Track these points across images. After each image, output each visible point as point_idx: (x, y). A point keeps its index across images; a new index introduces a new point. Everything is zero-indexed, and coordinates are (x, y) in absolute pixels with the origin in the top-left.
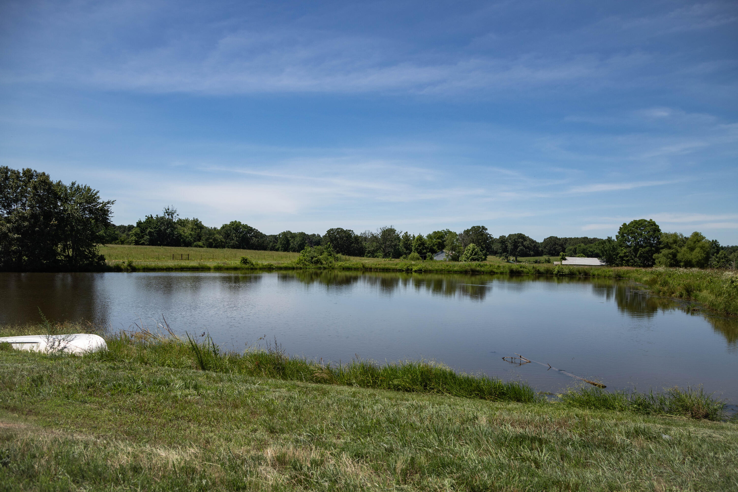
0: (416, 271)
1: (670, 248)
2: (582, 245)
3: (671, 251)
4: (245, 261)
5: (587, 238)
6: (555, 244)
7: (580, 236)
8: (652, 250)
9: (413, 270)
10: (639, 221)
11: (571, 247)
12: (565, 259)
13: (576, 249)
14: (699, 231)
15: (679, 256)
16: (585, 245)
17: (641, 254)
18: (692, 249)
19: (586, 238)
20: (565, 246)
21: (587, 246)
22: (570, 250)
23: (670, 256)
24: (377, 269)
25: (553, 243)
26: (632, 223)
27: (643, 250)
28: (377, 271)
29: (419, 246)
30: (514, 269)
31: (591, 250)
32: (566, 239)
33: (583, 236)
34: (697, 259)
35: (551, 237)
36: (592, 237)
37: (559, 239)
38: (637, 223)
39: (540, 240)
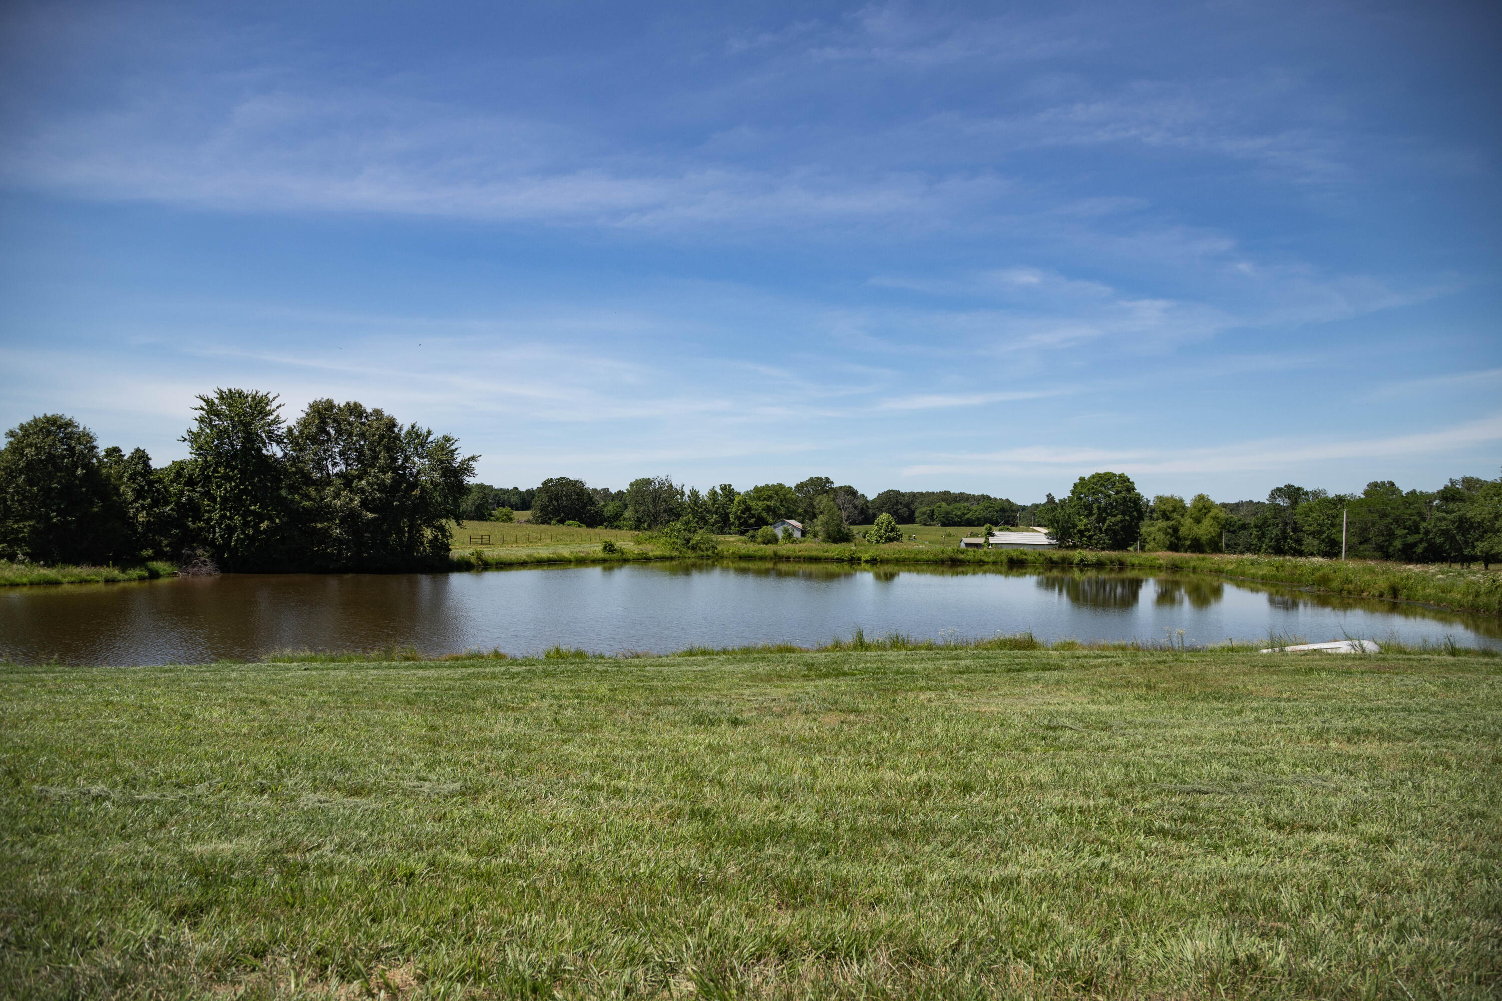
0: (867, 562)
1: (1168, 519)
2: (944, 504)
3: (1171, 523)
4: (609, 548)
5: (949, 493)
6: (897, 503)
7: (936, 490)
8: (1125, 520)
9: (863, 559)
10: (1105, 474)
11: (924, 509)
12: (993, 535)
13: (933, 512)
14: (1205, 493)
15: (1183, 531)
16: (949, 504)
17: (1109, 526)
18: (1198, 521)
19: (947, 493)
20: (913, 507)
21: (951, 507)
22: (924, 513)
23: (1170, 531)
24: (799, 557)
25: (894, 501)
26: (1093, 477)
27: (1113, 519)
28: (799, 562)
29: (743, 513)
30: (1015, 557)
31: (959, 513)
32: (914, 495)
33: (943, 490)
34: (1209, 536)
35: (889, 491)
36: (957, 492)
37: (904, 495)
38: (1101, 477)
39: (871, 496)
